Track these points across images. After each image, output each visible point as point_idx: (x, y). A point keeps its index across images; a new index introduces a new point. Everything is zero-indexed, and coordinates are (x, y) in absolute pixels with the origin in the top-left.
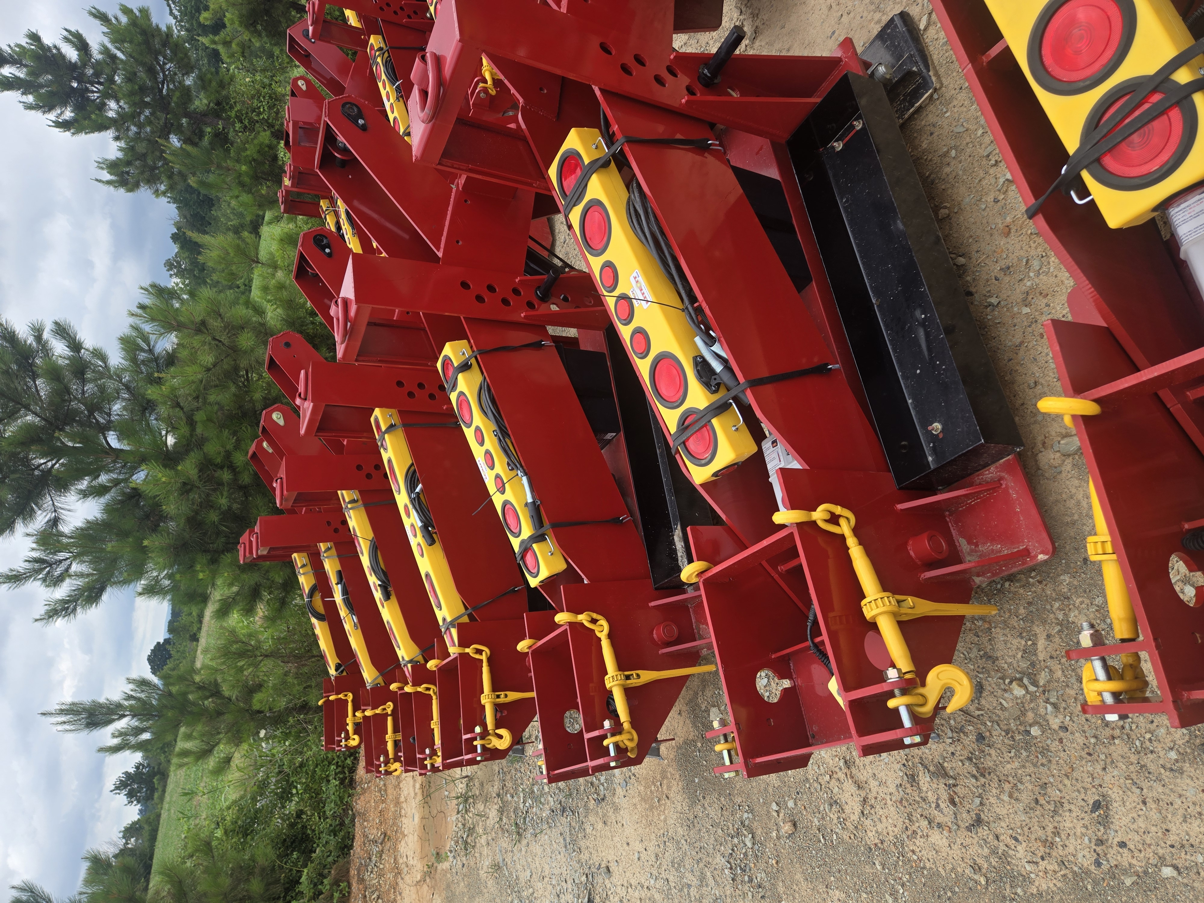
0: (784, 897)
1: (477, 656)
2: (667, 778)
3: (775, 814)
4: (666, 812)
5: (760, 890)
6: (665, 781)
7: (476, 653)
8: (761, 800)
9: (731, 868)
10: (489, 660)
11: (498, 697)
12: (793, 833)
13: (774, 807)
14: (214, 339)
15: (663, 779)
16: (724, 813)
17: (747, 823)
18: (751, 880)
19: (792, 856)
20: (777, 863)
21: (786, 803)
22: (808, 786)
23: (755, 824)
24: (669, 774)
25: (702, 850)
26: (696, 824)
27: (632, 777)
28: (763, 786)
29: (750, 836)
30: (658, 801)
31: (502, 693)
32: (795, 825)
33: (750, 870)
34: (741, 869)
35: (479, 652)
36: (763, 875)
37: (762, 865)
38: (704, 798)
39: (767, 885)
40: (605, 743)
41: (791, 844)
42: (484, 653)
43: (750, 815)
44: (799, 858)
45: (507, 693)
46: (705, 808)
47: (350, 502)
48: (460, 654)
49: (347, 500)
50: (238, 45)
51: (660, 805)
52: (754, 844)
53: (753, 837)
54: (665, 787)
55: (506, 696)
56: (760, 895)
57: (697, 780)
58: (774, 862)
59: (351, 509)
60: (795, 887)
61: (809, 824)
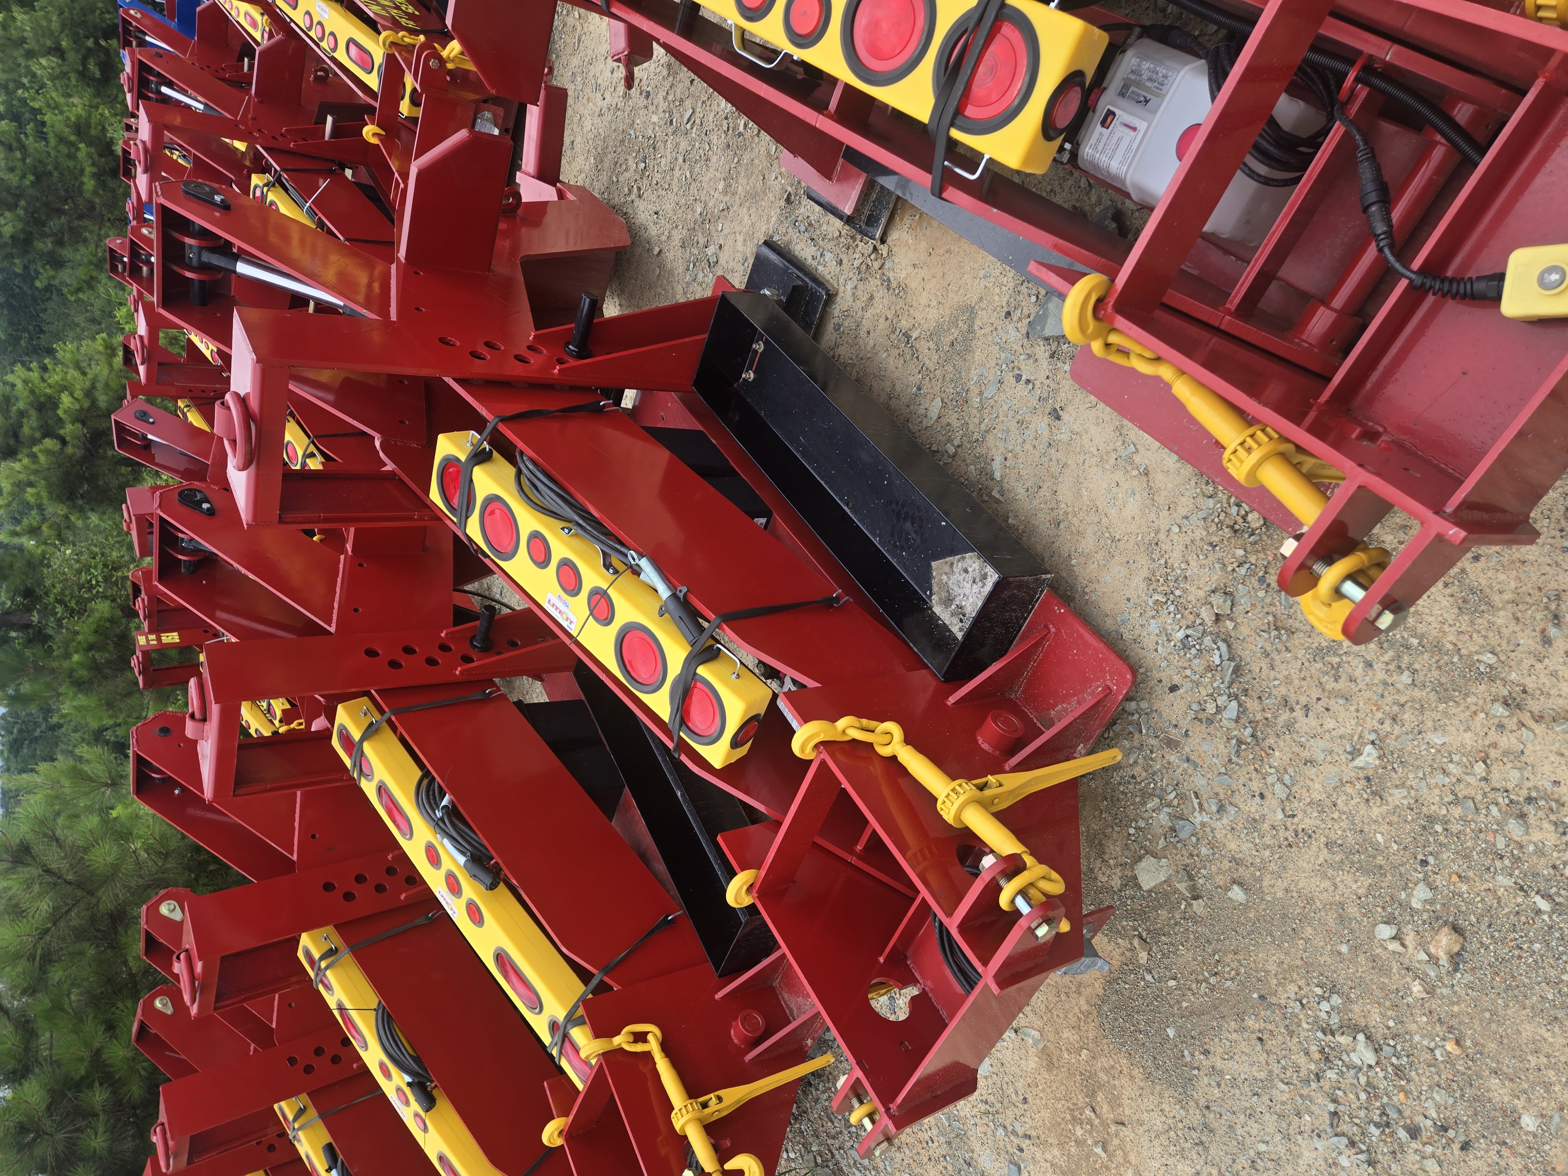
0: (1519, 1104)
1: (639, 1048)
2: (1101, 1086)
3: (1395, 946)
4: (1132, 1158)
5: (1451, 1133)
6: (1100, 1097)
7: (635, 1041)
8: (1344, 949)
9: (1352, 1144)
10: (665, 1047)
11: (705, 1105)
12: (1463, 948)
13: (1385, 932)
14: (48, 871)
15: (1092, 1095)
16: (1270, 1044)
17: (1335, 1020)
18: (1414, 1132)
19: (1485, 1002)
20: (1458, 1043)
21: (1405, 906)
22: (1439, 828)
23: (1356, 1008)
24: (1103, 1077)
25: (1260, 1164)
26: (1215, 1125)
27: (1025, 1144)
28: (1331, 919)
29: (1361, 1037)
30: (1105, 1150)
31: (712, 1095)
32: (1456, 929)
33: (1400, 1112)
34: (1377, 1125)
35: (640, 1037)
36: (1439, 1096)
37: (1420, 1078)
38: (1206, 1053)
39: (1462, 1111)
40: (1004, 901)
41: (1468, 977)
42: (650, 1037)
43: (1336, 1000)
44: (1508, 988)
45: (720, 1093)
46: (1221, 1073)
47: (322, 958)
48: (604, 1054)
49: (316, 955)
50: (50, 527)
51: (1111, 1156)
52: (1377, 1050)
53: (1368, 1038)
54: (1105, 1108)
55: (720, 1099)
56: (1456, 1147)
57: (1171, 1032)
58: (1450, 1046)
59: (327, 968)
60: (1533, 1060)
61: (1490, 900)
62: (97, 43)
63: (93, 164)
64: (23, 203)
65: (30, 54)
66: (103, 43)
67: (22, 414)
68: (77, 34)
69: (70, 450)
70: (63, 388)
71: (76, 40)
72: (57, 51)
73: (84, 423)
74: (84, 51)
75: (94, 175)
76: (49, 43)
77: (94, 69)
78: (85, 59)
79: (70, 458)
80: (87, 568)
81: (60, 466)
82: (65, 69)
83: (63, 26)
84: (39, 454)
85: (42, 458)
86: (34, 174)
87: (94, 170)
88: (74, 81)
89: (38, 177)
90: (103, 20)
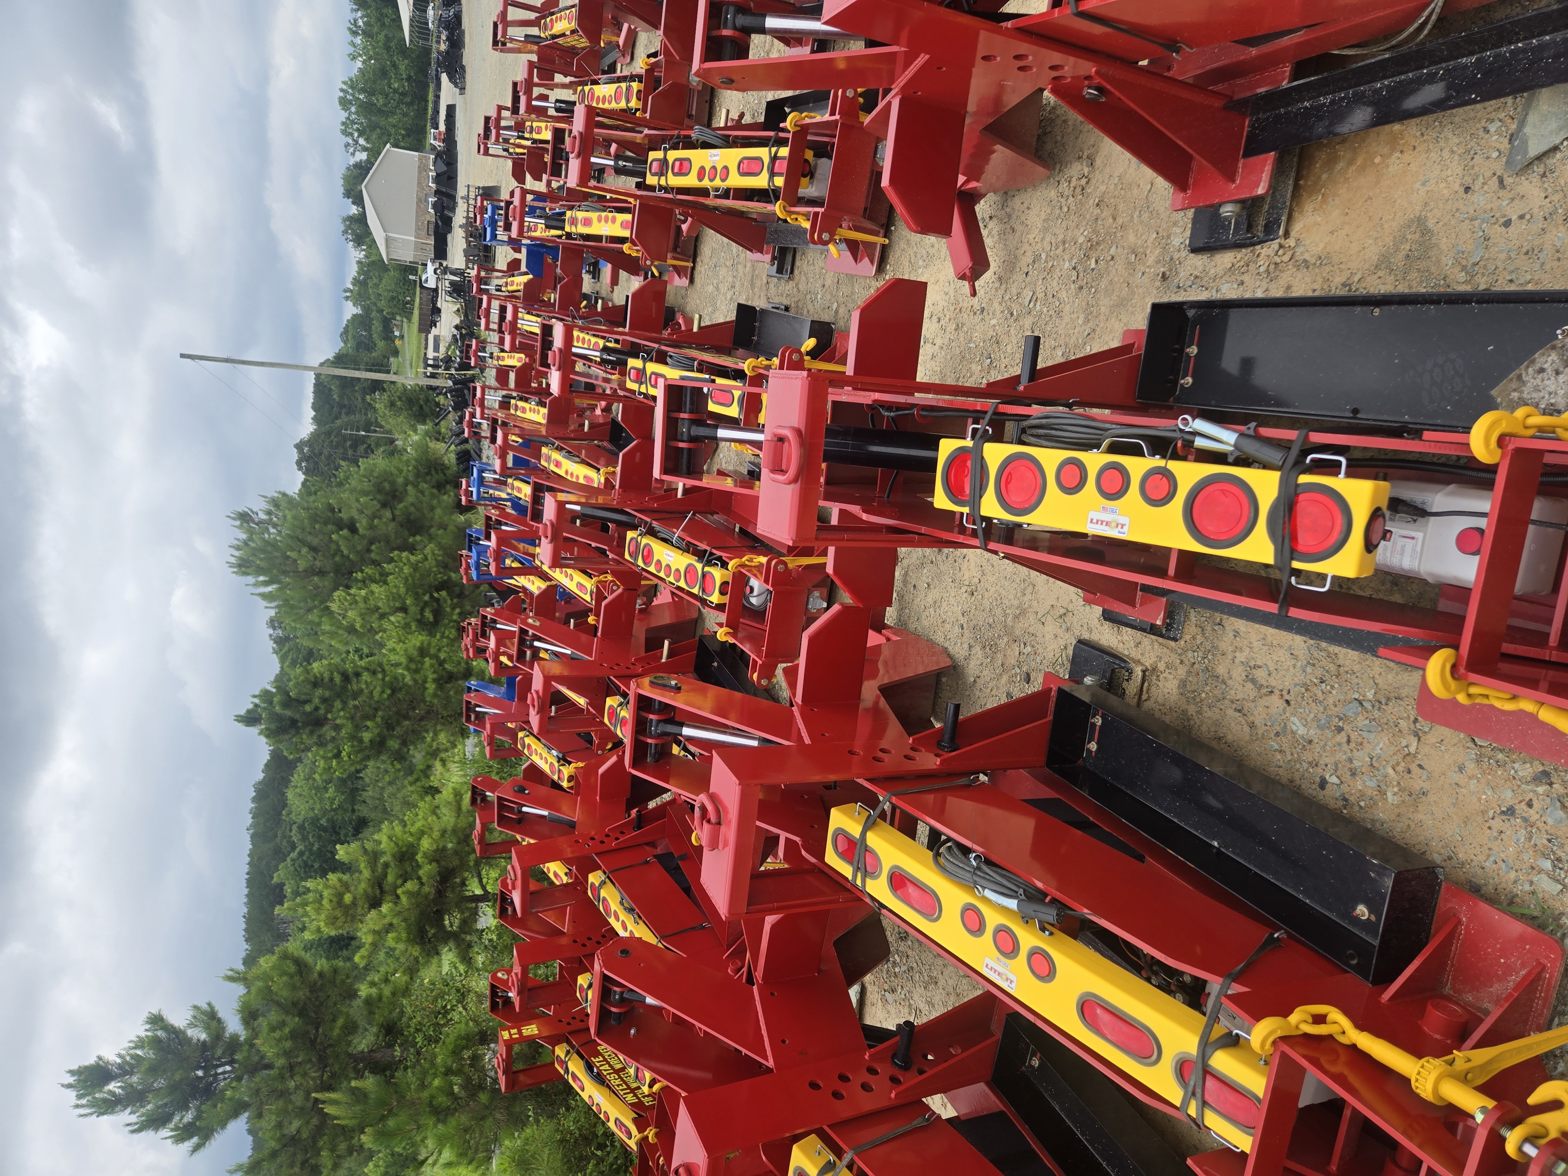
62: (432, 596)
63: (434, 672)
64: (380, 713)
65: (383, 616)
66: (436, 595)
67: (386, 865)
68: (417, 593)
69: (426, 889)
70: (422, 833)
71: (417, 597)
72: (404, 609)
73: (437, 861)
74: (422, 604)
75: (434, 680)
76: (397, 604)
77: (429, 615)
78: (422, 611)
79: (427, 896)
80: (441, 995)
81: (418, 906)
82: (408, 620)
83: (408, 590)
84: (402, 896)
85: (404, 899)
86: (391, 688)
87: (435, 676)
88: (413, 628)
89: (394, 691)
90: (436, 580)
